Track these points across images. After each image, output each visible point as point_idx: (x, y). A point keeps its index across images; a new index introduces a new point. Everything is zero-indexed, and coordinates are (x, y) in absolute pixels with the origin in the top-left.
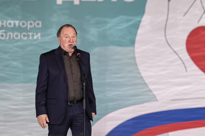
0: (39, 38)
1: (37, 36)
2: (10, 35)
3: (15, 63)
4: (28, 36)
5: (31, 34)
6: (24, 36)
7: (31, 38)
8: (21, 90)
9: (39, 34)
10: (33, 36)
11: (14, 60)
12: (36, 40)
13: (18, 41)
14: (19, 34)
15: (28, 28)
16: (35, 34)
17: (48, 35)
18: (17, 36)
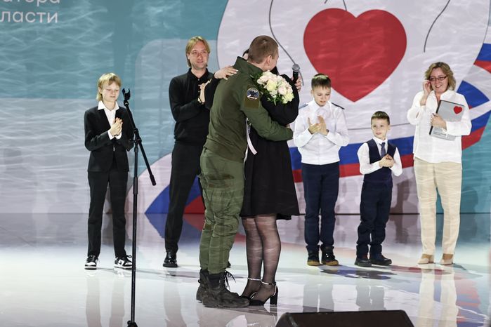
0: (56, 21)
1: (53, 18)
2: (6, 16)
3: (13, 64)
4: (38, 17)
5: (41, 14)
6: (31, 17)
7: (41, 21)
8: (23, 109)
9: (56, 15)
10: (45, 17)
11: (13, 58)
12: (49, 25)
13: (19, 26)
14: (22, 14)
15: (38, 5)
16: (49, 14)
17: (72, 16)
18: (18, 17)
